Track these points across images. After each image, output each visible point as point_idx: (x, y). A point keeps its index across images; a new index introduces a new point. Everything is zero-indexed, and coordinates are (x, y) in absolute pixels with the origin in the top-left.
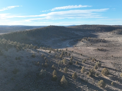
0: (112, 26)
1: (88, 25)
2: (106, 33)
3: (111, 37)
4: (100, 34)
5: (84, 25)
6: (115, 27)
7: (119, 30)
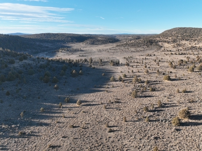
0: (82, 35)
1: (53, 34)
2: (79, 44)
3: (86, 47)
4: (73, 45)
5: (47, 34)
6: (86, 36)
7: (91, 40)
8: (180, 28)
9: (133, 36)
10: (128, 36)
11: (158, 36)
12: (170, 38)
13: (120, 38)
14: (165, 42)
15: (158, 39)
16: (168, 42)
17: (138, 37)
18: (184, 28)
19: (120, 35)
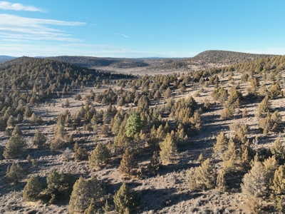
8: (211, 51)
9: (164, 60)
10: (159, 59)
11: (190, 59)
12: (200, 61)
13: (149, 62)
14: (194, 64)
15: (188, 62)
16: (197, 65)
17: (170, 61)
18: (214, 51)
19: (149, 59)
